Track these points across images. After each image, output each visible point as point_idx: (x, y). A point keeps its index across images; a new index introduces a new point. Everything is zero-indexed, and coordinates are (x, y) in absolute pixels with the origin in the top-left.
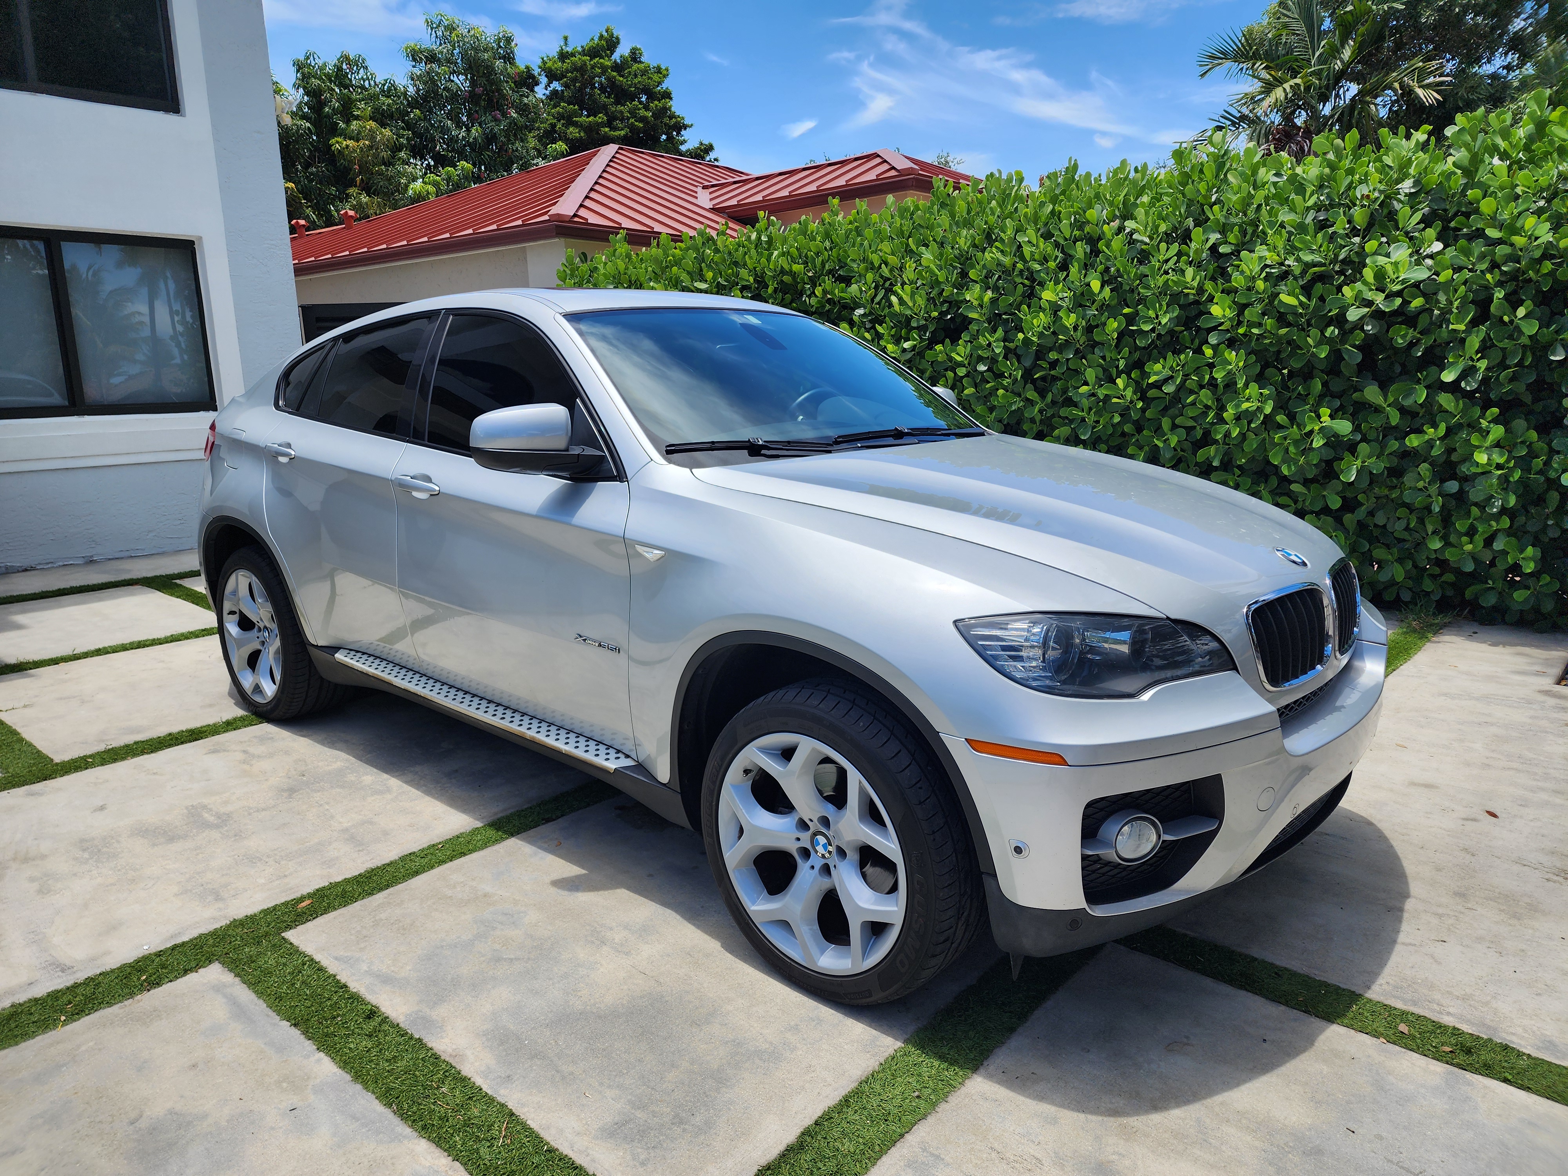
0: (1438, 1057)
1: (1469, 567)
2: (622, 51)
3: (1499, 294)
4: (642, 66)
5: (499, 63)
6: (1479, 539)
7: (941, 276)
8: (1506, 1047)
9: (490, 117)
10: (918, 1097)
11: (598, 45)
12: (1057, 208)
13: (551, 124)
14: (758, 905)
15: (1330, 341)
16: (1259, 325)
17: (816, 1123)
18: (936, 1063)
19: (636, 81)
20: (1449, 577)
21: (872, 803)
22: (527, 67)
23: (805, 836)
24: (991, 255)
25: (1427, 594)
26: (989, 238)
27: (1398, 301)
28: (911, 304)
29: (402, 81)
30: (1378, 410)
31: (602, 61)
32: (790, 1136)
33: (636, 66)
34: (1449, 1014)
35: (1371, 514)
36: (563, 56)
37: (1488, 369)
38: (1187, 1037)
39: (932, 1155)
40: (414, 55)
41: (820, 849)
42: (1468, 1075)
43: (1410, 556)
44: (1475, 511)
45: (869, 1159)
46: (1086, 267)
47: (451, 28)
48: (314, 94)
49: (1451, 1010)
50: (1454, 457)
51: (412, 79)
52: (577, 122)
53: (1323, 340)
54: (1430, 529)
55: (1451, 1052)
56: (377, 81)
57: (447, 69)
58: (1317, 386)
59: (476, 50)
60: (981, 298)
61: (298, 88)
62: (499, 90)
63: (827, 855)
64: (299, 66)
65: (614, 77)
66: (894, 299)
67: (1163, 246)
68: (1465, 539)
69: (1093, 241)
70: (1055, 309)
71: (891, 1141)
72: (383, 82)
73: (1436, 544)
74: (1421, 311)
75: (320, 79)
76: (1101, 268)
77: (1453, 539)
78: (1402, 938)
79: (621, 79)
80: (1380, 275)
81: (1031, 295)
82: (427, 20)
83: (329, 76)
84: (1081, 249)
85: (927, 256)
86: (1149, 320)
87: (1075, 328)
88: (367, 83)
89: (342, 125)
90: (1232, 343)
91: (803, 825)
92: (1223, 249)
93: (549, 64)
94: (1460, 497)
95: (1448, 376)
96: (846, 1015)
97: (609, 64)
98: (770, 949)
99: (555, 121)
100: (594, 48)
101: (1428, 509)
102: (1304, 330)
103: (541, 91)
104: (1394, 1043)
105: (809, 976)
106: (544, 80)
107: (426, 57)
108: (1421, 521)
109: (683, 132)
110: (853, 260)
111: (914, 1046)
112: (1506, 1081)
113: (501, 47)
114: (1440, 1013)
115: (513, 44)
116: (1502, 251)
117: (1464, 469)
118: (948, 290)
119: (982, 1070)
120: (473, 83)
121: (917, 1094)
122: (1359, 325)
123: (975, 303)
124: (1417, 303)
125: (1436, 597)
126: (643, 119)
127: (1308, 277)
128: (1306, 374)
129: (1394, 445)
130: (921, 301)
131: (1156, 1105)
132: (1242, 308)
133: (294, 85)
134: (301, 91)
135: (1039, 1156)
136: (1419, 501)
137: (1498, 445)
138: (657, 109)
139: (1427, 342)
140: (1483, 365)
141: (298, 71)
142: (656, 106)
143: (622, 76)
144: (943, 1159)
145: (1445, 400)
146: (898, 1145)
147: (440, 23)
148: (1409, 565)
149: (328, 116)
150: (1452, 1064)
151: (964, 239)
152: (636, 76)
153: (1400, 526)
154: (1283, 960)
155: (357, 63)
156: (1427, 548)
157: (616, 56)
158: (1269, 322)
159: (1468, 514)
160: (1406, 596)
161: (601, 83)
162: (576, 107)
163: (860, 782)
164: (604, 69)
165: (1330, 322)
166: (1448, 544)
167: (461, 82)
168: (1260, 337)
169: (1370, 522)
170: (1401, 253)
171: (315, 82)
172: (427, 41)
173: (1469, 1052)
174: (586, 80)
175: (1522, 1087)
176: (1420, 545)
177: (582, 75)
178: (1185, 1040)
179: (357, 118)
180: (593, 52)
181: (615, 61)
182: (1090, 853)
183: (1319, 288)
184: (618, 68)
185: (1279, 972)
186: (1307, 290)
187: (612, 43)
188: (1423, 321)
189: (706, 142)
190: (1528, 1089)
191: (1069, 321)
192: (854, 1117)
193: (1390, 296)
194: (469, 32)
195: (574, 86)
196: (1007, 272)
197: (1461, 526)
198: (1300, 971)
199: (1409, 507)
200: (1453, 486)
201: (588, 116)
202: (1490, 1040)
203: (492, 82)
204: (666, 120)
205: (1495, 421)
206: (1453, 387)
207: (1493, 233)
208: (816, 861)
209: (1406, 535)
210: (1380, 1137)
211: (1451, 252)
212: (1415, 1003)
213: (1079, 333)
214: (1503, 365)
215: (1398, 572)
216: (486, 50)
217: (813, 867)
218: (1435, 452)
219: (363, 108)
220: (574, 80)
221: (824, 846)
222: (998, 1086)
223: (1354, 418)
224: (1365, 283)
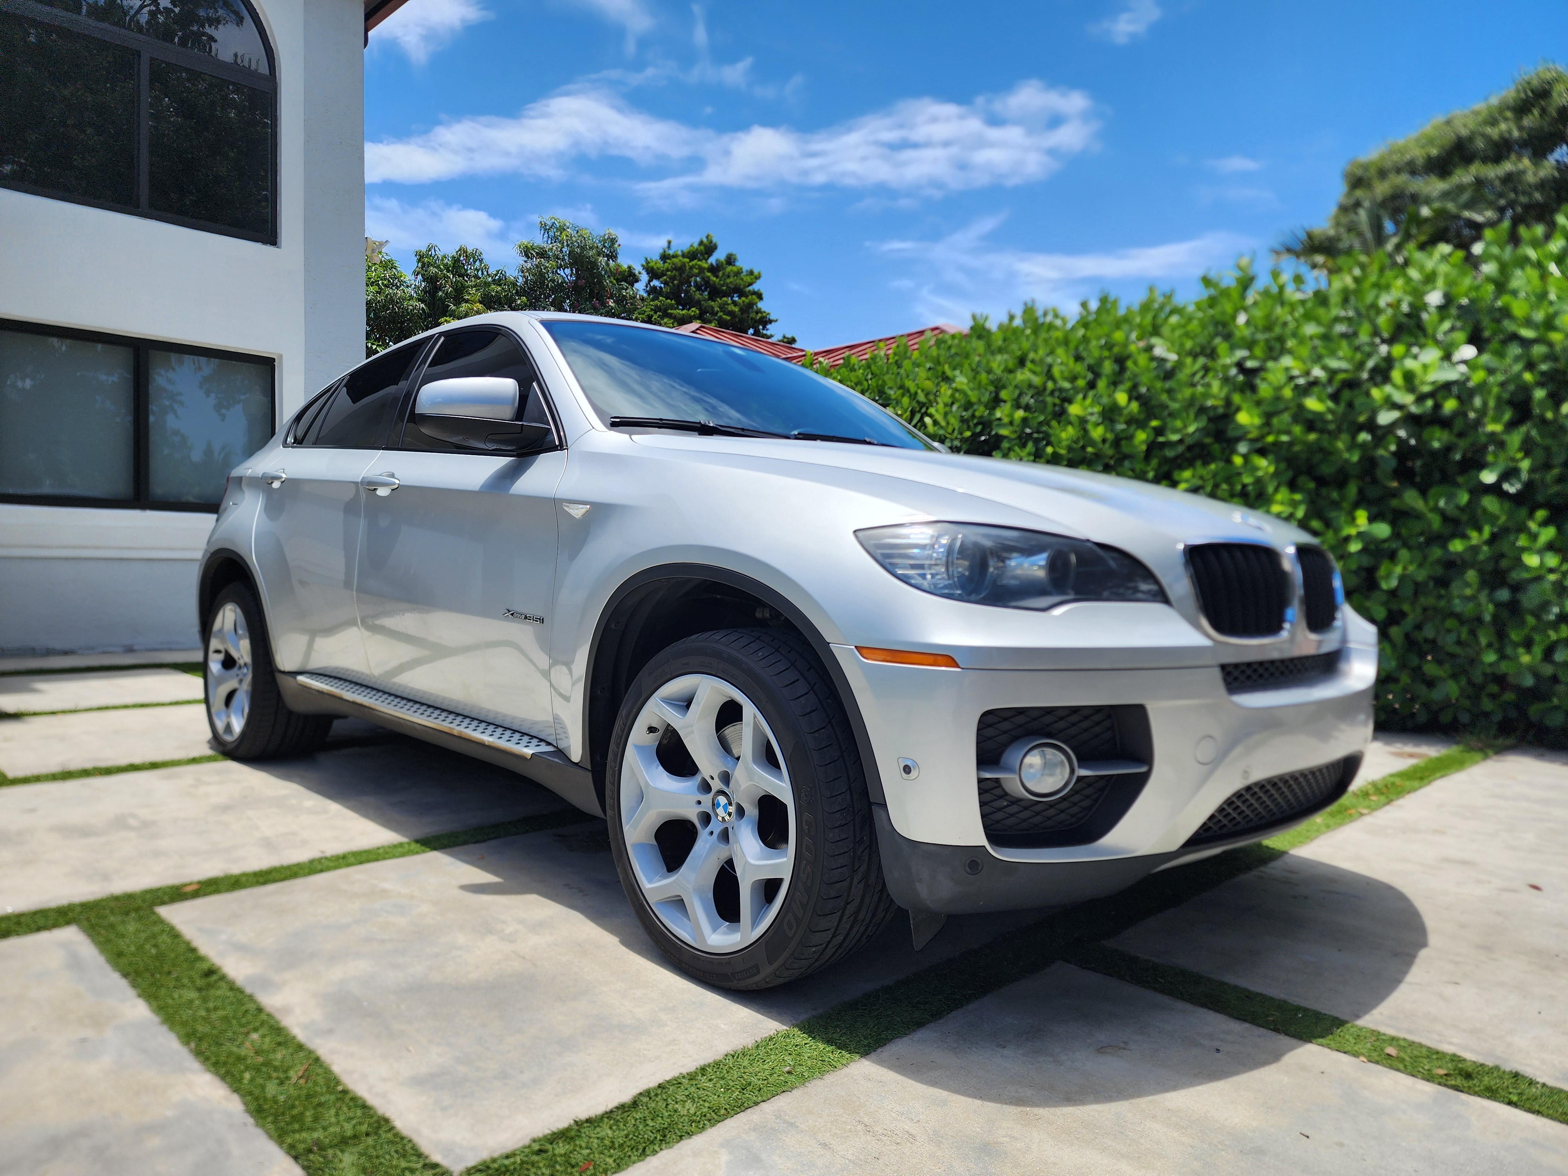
0: (1429, 1078)
1: (1529, 681)
2: (719, 256)
3: (1539, 394)
4: (735, 269)
5: (602, 260)
6: (1538, 650)
7: (973, 396)
8: (1516, 1075)
9: (589, 306)
10: (789, 1073)
11: (697, 249)
12: (1089, 334)
13: (648, 315)
14: (656, 882)
15: (1363, 446)
16: (1288, 432)
17: (660, 1086)
18: (821, 1046)
19: (728, 281)
20: (1509, 696)
21: (769, 744)
22: (629, 267)
23: (707, 799)
24: (1023, 376)
25: (1487, 715)
26: (1022, 362)
27: (1430, 403)
28: (943, 423)
29: (512, 273)
30: (1418, 516)
31: (699, 263)
32: (626, 1097)
33: (729, 268)
34: (1451, 1043)
35: (1419, 627)
36: (664, 257)
37: (1532, 470)
38: (1125, 1043)
39: (785, 1122)
40: (527, 252)
41: (720, 811)
42: (1464, 1097)
43: (1465, 672)
44: (1531, 620)
45: (709, 1120)
46: (1115, 383)
47: (562, 229)
48: (432, 281)
49: (1454, 1040)
50: (1504, 564)
51: (523, 272)
52: (671, 314)
53: (1353, 445)
54: (1483, 641)
55: (1446, 1075)
56: (490, 272)
57: (554, 263)
58: (1352, 490)
59: (583, 248)
60: (1011, 415)
61: (417, 275)
62: (600, 283)
63: (727, 818)
64: (420, 257)
65: (708, 277)
66: (927, 420)
67: (1189, 360)
68: (1521, 650)
69: (1121, 361)
70: (1083, 422)
71: (739, 1107)
72: (495, 273)
73: (1490, 657)
74: (1456, 414)
75: (438, 267)
76: (1128, 385)
77: (1509, 651)
78: (1409, 978)
79: (714, 279)
80: (1409, 377)
81: (1060, 414)
82: (541, 222)
83: (446, 266)
84: (1108, 367)
85: (961, 380)
86: (1175, 431)
87: (1104, 441)
88: (480, 273)
89: (452, 307)
90: (1262, 452)
91: (706, 787)
92: (1250, 364)
93: (652, 264)
94: (1513, 608)
95: (1488, 477)
96: (733, 1001)
97: (706, 266)
98: (662, 933)
99: (652, 313)
100: (693, 252)
101: (1479, 620)
102: (1334, 435)
103: (640, 288)
104: (1377, 1063)
105: (698, 958)
106: (644, 277)
107: (537, 253)
108: (1473, 633)
109: (768, 326)
110: (891, 388)
111: (800, 1030)
112: (1510, 1103)
113: (605, 247)
114: (1441, 1042)
115: (616, 246)
116: (1538, 350)
117: (1516, 576)
118: (981, 411)
119: (873, 1055)
120: (578, 276)
121: (788, 1068)
122: (1391, 427)
123: (1006, 420)
124: (1450, 405)
125: (1498, 717)
126: (731, 313)
127: (1336, 384)
128: (1341, 480)
129: (1436, 553)
130: (954, 422)
131: (1070, 1098)
132: (1268, 417)
133: (414, 272)
134: (420, 277)
135: (914, 1132)
136: (1468, 609)
137: (1550, 547)
138: (744, 305)
139: (1463, 443)
140: (1525, 465)
141: (419, 261)
142: (743, 302)
143: (717, 277)
144: (797, 1127)
145: (1490, 503)
146: (749, 1111)
147: (553, 225)
148: (1463, 681)
149: (440, 299)
150: (1445, 1085)
151: (998, 363)
152: (729, 277)
153: (1451, 639)
154: (1256, 986)
155: (474, 256)
156: (1482, 663)
157: (712, 260)
158: (1297, 430)
159: (1523, 623)
160: (1465, 718)
161: (696, 282)
162: (673, 302)
163: (755, 717)
164: (701, 269)
165: (1361, 428)
166: (1503, 657)
167: (566, 274)
168: (1291, 444)
169: (1419, 636)
170: (1431, 355)
171: (432, 270)
172: (539, 240)
173: (1468, 1076)
174: (684, 278)
175: (1530, 1111)
176: (1473, 661)
177: (681, 275)
178: (1122, 1045)
179: (467, 301)
180: (692, 255)
181: (712, 264)
182: (988, 775)
183: (1346, 394)
184: (714, 269)
185: (1249, 996)
186: (1335, 397)
187: (709, 248)
188: (1458, 424)
189: (789, 336)
190: (1538, 1113)
191: (1097, 433)
192: (707, 1085)
193: (1421, 399)
194: (578, 232)
195: (673, 283)
196: (1039, 392)
197: (1515, 636)
198: (1275, 996)
199: (1458, 617)
200: (1504, 595)
201: (682, 310)
202: (1497, 1068)
203: (593, 276)
204: (753, 315)
205: (1545, 523)
206: (1495, 489)
207: (1527, 333)
208: (716, 826)
209: (1458, 650)
210: (1341, 1145)
211: (1485, 358)
212: (1410, 1032)
213: (1107, 445)
214: (1547, 466)
215: (1451, 689)
216: (591, 248)
217: (712, 833)
218: (1481, 557)
219: (474, 294)
220: (673, 278)
221: (725, 807)
222: (886, 1070)
223: (1393, 523)
224: (1395, 386)
